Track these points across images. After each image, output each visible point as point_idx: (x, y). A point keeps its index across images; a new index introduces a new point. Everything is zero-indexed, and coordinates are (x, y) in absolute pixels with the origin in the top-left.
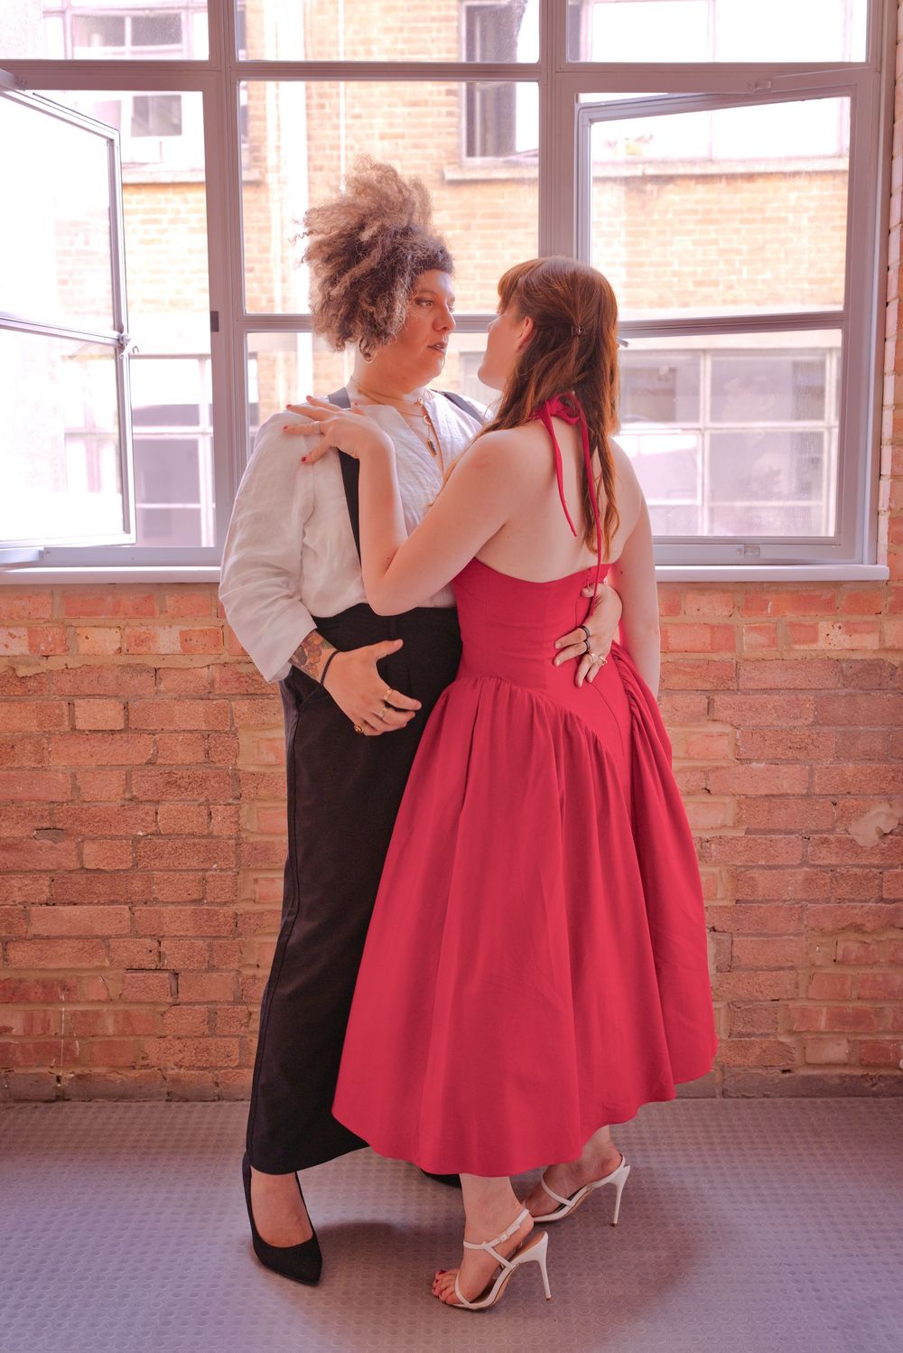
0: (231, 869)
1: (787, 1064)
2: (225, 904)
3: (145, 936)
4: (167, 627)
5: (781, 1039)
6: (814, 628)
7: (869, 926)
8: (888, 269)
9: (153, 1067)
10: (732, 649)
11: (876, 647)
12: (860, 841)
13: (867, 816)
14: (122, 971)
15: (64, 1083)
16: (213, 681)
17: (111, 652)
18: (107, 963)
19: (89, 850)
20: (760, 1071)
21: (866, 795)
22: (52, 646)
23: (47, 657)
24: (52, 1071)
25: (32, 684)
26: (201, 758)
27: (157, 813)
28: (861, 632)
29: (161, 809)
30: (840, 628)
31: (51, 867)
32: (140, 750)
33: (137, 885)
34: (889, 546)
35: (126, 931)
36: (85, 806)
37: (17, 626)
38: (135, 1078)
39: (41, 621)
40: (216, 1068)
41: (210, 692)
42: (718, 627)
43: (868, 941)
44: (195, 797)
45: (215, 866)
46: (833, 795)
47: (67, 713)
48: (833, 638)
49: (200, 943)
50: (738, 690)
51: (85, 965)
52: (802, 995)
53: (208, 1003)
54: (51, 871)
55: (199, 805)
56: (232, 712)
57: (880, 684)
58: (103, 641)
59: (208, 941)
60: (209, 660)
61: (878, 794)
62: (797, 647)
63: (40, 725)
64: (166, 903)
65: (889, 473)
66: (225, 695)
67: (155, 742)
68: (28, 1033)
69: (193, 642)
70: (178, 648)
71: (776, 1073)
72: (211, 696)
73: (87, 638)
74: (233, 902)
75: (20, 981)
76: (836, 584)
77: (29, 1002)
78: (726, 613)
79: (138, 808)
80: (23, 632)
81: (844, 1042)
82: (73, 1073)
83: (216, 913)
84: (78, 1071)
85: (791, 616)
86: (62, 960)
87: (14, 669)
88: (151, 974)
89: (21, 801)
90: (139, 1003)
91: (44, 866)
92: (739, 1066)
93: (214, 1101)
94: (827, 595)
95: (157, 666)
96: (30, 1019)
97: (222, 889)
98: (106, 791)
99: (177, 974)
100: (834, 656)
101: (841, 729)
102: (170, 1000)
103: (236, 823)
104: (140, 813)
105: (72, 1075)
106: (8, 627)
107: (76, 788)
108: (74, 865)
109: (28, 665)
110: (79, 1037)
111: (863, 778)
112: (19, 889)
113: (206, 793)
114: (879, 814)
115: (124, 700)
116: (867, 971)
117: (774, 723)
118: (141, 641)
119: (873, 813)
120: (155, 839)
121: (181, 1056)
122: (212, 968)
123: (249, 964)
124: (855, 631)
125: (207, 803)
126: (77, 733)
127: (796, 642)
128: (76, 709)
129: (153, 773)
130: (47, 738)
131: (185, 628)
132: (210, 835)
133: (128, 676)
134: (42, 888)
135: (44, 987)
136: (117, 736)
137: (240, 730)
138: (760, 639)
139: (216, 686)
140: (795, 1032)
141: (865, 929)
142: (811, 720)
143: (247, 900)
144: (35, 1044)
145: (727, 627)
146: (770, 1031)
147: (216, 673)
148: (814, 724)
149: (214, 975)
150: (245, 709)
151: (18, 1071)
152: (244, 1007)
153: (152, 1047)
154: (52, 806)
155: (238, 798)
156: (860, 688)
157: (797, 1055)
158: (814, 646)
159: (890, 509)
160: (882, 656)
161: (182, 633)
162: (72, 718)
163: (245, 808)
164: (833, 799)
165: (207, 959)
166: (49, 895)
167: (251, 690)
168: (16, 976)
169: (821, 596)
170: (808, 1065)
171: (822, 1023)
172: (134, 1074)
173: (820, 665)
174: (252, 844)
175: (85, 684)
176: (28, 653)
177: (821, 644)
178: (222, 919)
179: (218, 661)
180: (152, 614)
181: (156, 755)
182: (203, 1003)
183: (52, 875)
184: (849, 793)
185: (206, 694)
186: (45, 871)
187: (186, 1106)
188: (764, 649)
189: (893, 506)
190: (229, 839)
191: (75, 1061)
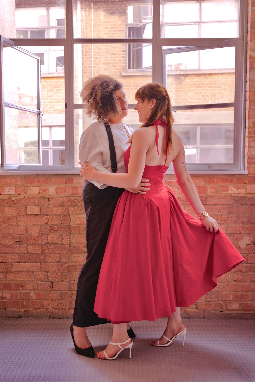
0: (68, 253)
1: (222, 310)
2: (66, 263)
3: (44, 272)
4: (52, 187)
5: (220, 302)
6: (228, 187)
7: (244, 271)
8: (246, 91)
9: (45, 308)
10: (205, 193)
11: (245, 193)
12: (241, 246)
13: (243, 239)
14: (37, 281)
15: (21, 313)
16: (64, 201)
17: (37, 193)
18: (33, 279)
19: (30, 247)
20: (214, 312)
21: (242, 234)
22: (21, 192)
23: (20, 194)
24: (18, 309)
25: (15, 202)
26: (60, 223)
27: (48, 238)
28: (241, 189)
29: (49, 236)
30: (235, 187)
31: (19, 252)
32: (43, 220)
33: (42, 257)
34: (248, 165)
35: (39, 270)
36: (29, 235)
37: (11, 186)
38: (40, 312)
39: (18, 185)
40: (63, 309)
41: (63, 204)
42: (201, 187)
43: (244, 275)
44: (58, 233)
45: (63, 252)
46: (233, 234)
47: (24, 210)
48: (233, 190)
49: (59, 274)
50: (207, 204)
51: (27, 279)
52: (226, 290)
53: (61, 291)
54: (19, 253)
55: (59, 235)
56: (69, 210)
57: (246, 203)
58: (34, 190)
59: (61, 273)
60: (63, 195)
61: (246, 233)
62: (223, 192)
63: (17, 213)
64: (50, 263)
65: (247, 145)
66: (67, 205)
67: (48, 218)
68: (11, 298)
69: (59, 191)
70: (55, 192)
71: (218, 312)
72: (63, 205)
73: (30, 189)
74: (68, 262)
75: (10, 284)
76: (233, 175)
77: (12, 290)
78: (203, 183)
79: (43, 236)
80: (13, 188)
81: (238, 304)
82: (23, 310)
83: (64, 265)
84: (25, 309)
85: (221, 184)
86: (21, 278)
87: (11, 198)
88: (45, 282)
89: (11, 234)
90: (42, 290)
91: (17, 252)
92: (208, 310)
93: (62, 318)
94: (231, 178)
95: (49, 197)
96: (12, 294)
97: (65, 259)
98: (34, 231)
99: (53, 282)
100: (233, 195)
101: (235, 215)
102: (50, 290)
103: (69, 240)
104: (43, 237)
105: (23, 311)
106: (9, 186)
107: (26, 230)
108: (25, 252)
109: (14, 197)
110: (25, 300)
111: (242, 229)
112: (10, 258)
113: (61, 232)
114: (246, 239)
115: (40, 206)
116: (244, 283)
117: (217, 214)
118: (45, 190)
119: (245, 238)
120: (47, 245)
121: (53, 305)
122: (62, 281)
123: (72, 280)
124: (239, 188)
125: (62, 235)
126: (27, 215)
127: (222, 191)
128: (27, 209)
129: (47, 226)
130: (19, 217)
131: (57, 187)
132: (62, 244)
133: (41, 200)
134: (16, 258)
135: (16, 286)
136: (38, 216)
137: (71, 215)
138: (213, 190)
139: (65, 202)
140: (224, 301)
141: (243, 271)
142: (227, 213)
143: (72, 262)
144: (13, 302)
145: (204, 187)
146: (217, 300)
147: (65, 199)
148: (228, 214)
149: (63, 283)
150: (72, 209)
151: (8, 309)
152: (71, 292)
153: (45, 303)
154: (19, 235)
155: (70, 233)
156: (240, 204)
157: (224, 307)
158: (227, 192)
159: (248, 155)
160: (246, 195)
161: (56, 188)
162: (26, 211)
163: (72, 236)
164: (233, 235)
165: (61, 278)
166: (18, 260)
167: (74, 204)
168: (8, 282)
169: (229, 178)
170: (227, 310)
171: (231, 298)
172: (40, 310)
173: (229, 197)
174: (74, 246)
175: (30, 202)
176: (14, 193)
177: (229, 192)
178: (65, 267)
179: (65, 196)
180: (48, 183)
181: (48, 222)
182: (59, 291)
183: (19, 254)
184: (238, 233)
185: (62, 205)
186: (17, 253)
187: (54, 319)
188: (214, 193)
189: (248, 154)
190: (68, 245)
191: (24, 307)
